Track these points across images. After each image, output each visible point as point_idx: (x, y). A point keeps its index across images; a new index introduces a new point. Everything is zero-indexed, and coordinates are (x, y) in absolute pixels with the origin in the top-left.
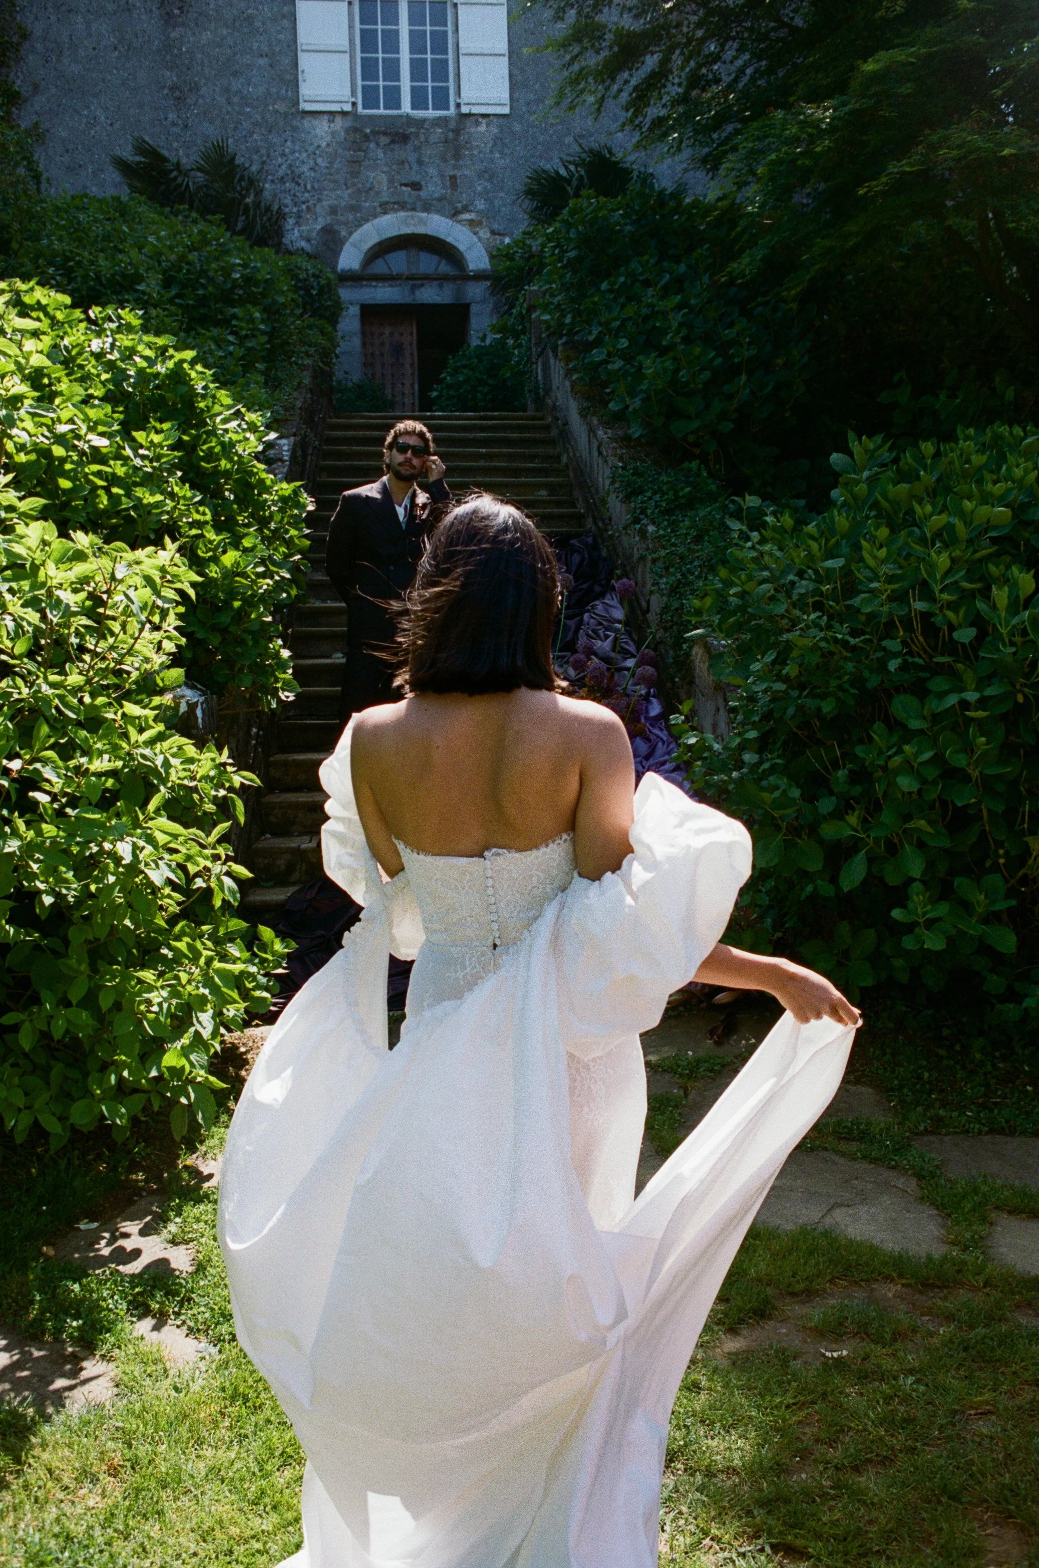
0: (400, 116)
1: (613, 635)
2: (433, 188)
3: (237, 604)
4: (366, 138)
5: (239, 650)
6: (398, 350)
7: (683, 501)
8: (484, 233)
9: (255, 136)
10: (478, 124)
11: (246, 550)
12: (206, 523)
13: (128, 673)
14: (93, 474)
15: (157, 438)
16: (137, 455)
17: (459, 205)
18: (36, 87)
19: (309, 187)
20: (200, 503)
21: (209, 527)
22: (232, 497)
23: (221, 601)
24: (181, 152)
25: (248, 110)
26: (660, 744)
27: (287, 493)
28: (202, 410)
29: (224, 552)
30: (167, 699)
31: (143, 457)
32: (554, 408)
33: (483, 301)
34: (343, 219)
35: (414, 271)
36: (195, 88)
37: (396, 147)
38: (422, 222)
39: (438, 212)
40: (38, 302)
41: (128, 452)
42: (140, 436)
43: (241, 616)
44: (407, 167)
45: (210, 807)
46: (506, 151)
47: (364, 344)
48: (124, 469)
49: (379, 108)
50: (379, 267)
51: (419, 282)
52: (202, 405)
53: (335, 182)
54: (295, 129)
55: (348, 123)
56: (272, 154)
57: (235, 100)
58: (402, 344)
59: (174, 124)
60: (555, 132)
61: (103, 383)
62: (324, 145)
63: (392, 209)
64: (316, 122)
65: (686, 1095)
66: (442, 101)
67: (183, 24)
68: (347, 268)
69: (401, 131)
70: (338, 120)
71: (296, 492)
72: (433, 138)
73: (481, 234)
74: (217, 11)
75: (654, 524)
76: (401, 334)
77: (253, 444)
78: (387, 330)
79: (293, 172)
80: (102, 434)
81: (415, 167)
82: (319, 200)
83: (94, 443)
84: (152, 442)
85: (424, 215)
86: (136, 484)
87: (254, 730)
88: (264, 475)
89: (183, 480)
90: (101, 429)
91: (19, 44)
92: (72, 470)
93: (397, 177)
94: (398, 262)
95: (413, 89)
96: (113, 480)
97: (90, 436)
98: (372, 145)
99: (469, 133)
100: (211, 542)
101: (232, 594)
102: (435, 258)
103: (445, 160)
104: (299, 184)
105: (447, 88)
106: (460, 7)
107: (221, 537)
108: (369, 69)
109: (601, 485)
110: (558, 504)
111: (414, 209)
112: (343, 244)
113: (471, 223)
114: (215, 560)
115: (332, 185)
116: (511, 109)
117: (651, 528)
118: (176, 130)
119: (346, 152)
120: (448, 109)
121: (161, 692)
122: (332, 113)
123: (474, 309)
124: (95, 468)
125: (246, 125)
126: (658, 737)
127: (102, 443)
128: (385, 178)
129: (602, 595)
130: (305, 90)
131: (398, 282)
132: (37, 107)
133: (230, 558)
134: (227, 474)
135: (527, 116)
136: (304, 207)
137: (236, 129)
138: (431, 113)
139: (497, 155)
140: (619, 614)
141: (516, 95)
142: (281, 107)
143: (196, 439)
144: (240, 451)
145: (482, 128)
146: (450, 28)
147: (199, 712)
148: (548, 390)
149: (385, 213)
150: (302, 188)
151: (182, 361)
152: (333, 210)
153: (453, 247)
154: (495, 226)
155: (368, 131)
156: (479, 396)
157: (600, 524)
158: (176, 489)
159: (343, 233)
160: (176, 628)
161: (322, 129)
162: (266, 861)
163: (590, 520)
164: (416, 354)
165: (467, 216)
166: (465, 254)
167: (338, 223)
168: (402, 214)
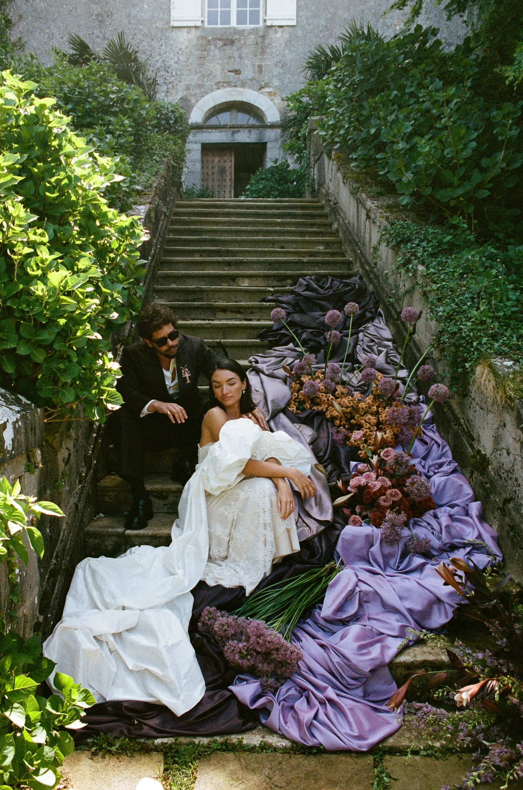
0: (231, 28)
1: (385, 350)
2: (248, 73)
3: (62, 322)
4: (209, 42)
6: (222, 171)
7: (445, 247)
8: (277, 100)
9: (144, 43)
10: (276, 32)
17: (263, 83)
18: (20, 17)
19: (174, 74)
23: (45, 317)
25: (141, 27)
26: (435, 446)
29: (56, 271)
32: (328, 194)
33: (275, 141)
34: (194, 92)
35: (234, 123)
36: (110, 15)
37: (227, 48)
38: (241, 94)
39: (250, 87)
44: (233, 59)
46: (293, 49)
47: (203, 167)
49: (217, 24)
50: (213, 121)
51: (237, 130)
53: (189, 70)
54: (167, 38)
55: (199, 33)
56: (153, 54)
57: (133, 21)
58: (225, 167)
59: (98, 37)
60: (324, 36)
62: (184, 48)
63: (223, 86)
64: (180, 34)
66: (255, 17)
68: (194, 122)
69: (230, 37)
70: (193, 31)
72: (249, 42)
73: (275, 100)
75: (423, 264)
76: (225, 161)
78: (216, 160)
79: (165, 65)
81: (237, 60)
82: (180, 81)
85: (242, 89)
93: (227, 67)
94: (225, 117)
95: (238, 12)
98: (212, 47)
99: (271, 38)
100: (42, 261)
101: (58, 309)
102: (247, 117)
103: (256, 55)
104: (168, 72)
105: (258, 11)
107: (54, 258)
109: (367, 239)
110: (333, 254)
111: (235, 86)
112: (193, 107)
113: (270, 94)
115: (187, 72)
116: (297, 22)
117: (421, 268)
118: (99, 40)
119: (198, 52)
120: (258, 23)
122: (189, 27)
123: (269, 146)
125: (139, 36)
126: (432, 439)
128: (219, 67)
129: (372, 319)
130: (174, 14)
131: (224, 130)
132: (21, 29)
135: (306, 26)
136: (170, 86)
138: (248, 26)
139: (287, 52)
140: (387, 334)
141: (301, 13)
142: (159, 25)
145: (279, 35)
148: (321, 184)
149: (219, 89)
150: (169, 75)
152: (188, 87)
153: (258, 109)
154: (284, 95)
155: (210, 38)
157: (367, 268)
159: (193, 101)
161: (183, 37)
162: (96, 541)
163: (358, 265)
164: (233, 174)
165: (267, 90)
166: (265, 113)
167: (191, 95)
168: (228, 89)
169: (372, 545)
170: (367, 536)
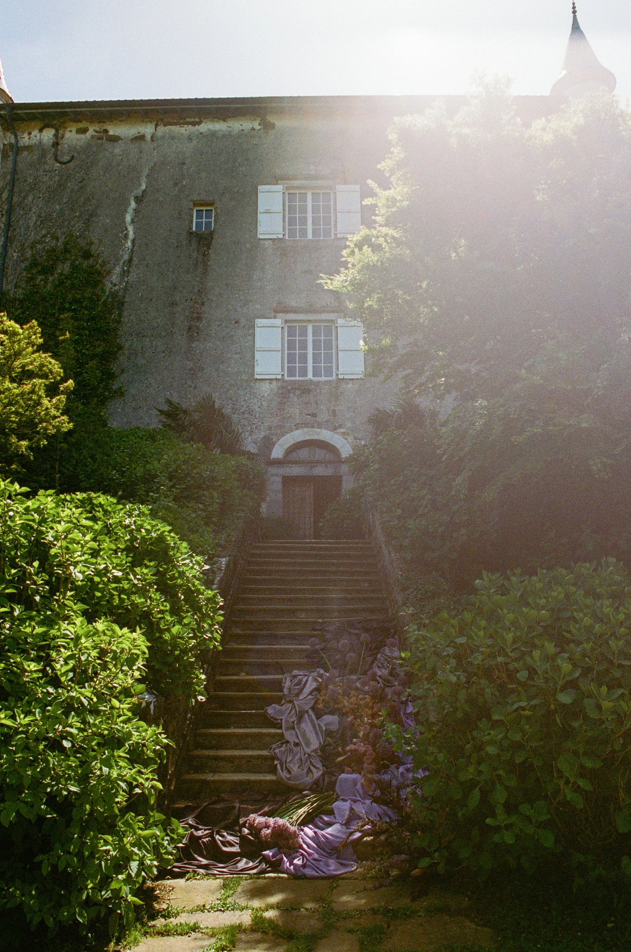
0: (307, 381)
2: (324, 416)
3: (177, 653)
4: (289, 391)
5: (177, 675)
6: (303, 499)
8: (351, 439)
9: (231, 391)
10: (347, 383)
11: (185, 625)
12: (167, 611)
13: (116, 688)
14: (113, 589)
15: (145, 571)
16: (135, 578)
17: (337, 425)
18: (123, 371)
19: (257, 416)
20: (165, 601)
21: (168, 613)
22: (183, 597)
23: (169, 650)
24: (192, 400)
25: (228, 379)
27: (209, 596)
28: (171, 556)
29: (174, 626)
30: (135, 700)
31: (138, 579)
32: (375, 538)
33: (349, 474)
34: (275, 432)
35: (312, 459)
36: (202, 369)
37: (304, 396)
38: (317, 433)
39: (325, 428)
40: (100, 503)
41: (131, 577)
42: (138, 570)
43: (178, 659)
44: (310, 405)
45: (152, 755)
46: (362, 397)
47: (284, 497)
48: (128, 585)
49: (296, 377)
50: (294, 456)
51: (315, 464)
52: (171, 553)
53: (271, 414)
54: (251, 387)
55: (279, 384)
56: (239, 400)
57: (222, 374)
58: (305, 496)
59: (190, 387)
61: (125, 541)
62: (266, 395)
63: (301, 427)
64: (263, 384)
65: (388, 927)
66: (329, 371)
67: (198, 340)
68: (276, 457)
69: (307, 387)
70: (274, 382)
71: (215, 596)
72: (324, 391)
73: (349, 439)
74: (215, 334)
76: (305, 491)
77: (196, 571)
78: (297, 489)
79: (249, 409)
80: (120, 570)
81: (314, 406)
82: (262, 423)
83: (116, 574)
84: (143, 573)
85: (318, 430)
86: (134, 593)
87: (189, 715)
88: (199, 587)
89: (157, 590)
90: (118, 568)
91: (117, 352)
92: (102, 588)
93: (304, 411)
94: (304, 454)
95: (314, 367)
96: (122, 591)
97: (113, 571)
98: (292, 395)
99: (343, 388)
100: (167, 621)
101: (175, 646)
102: (324, 451)
103: (330, 402)
104: (252, 415)
105: (332, 367)
106: (339, 328)
107: (173, 619)
108: (291, 359)
110: (373, 591)
111: (313, 427)
112: (274, 445)
113: (343, 434)
114: (168, 630)
115: (269, 415)
116: (365, 376)
118: (191, 389)
119: (278, 399)
120: (332, 376)
121: (132, 696)
122: (271, 379)
123: (344, 478)
124: (114, 585)
125: (227, 386)
127: (120, 574)
128: (298, 411)
130: (257, 369)
131: (303, 464)
132: (122, 380)
133: (175, 630)
134: (181, 586)
135: (373, 379)
136: (254, 426)
137: (221, 388)
138: (323, 379)
139: (358, 399)
141: (368, 370)
142: (245, 377)
143: (166, 571)
144: (188, 575)
145: (350, 386)
146: (334, 338)
147: (152, 707)
148: (374, 528)
149: (297, 429)
150: (253, 417)
151: (164, 532)
152: (270, 428)
153: (333, 446)
154: (357, 435)
155: (290, 388)
156: (345, 525)
158: (153, 595)
159: (275, 440)
160: (143, 665)
161: (266, 387)
164: (312, 502)
165: (342, 430)
166: (341, 450)
167: (272, 434)
168: (306, 429)
169: (356, 785)
170: (354, 779)
